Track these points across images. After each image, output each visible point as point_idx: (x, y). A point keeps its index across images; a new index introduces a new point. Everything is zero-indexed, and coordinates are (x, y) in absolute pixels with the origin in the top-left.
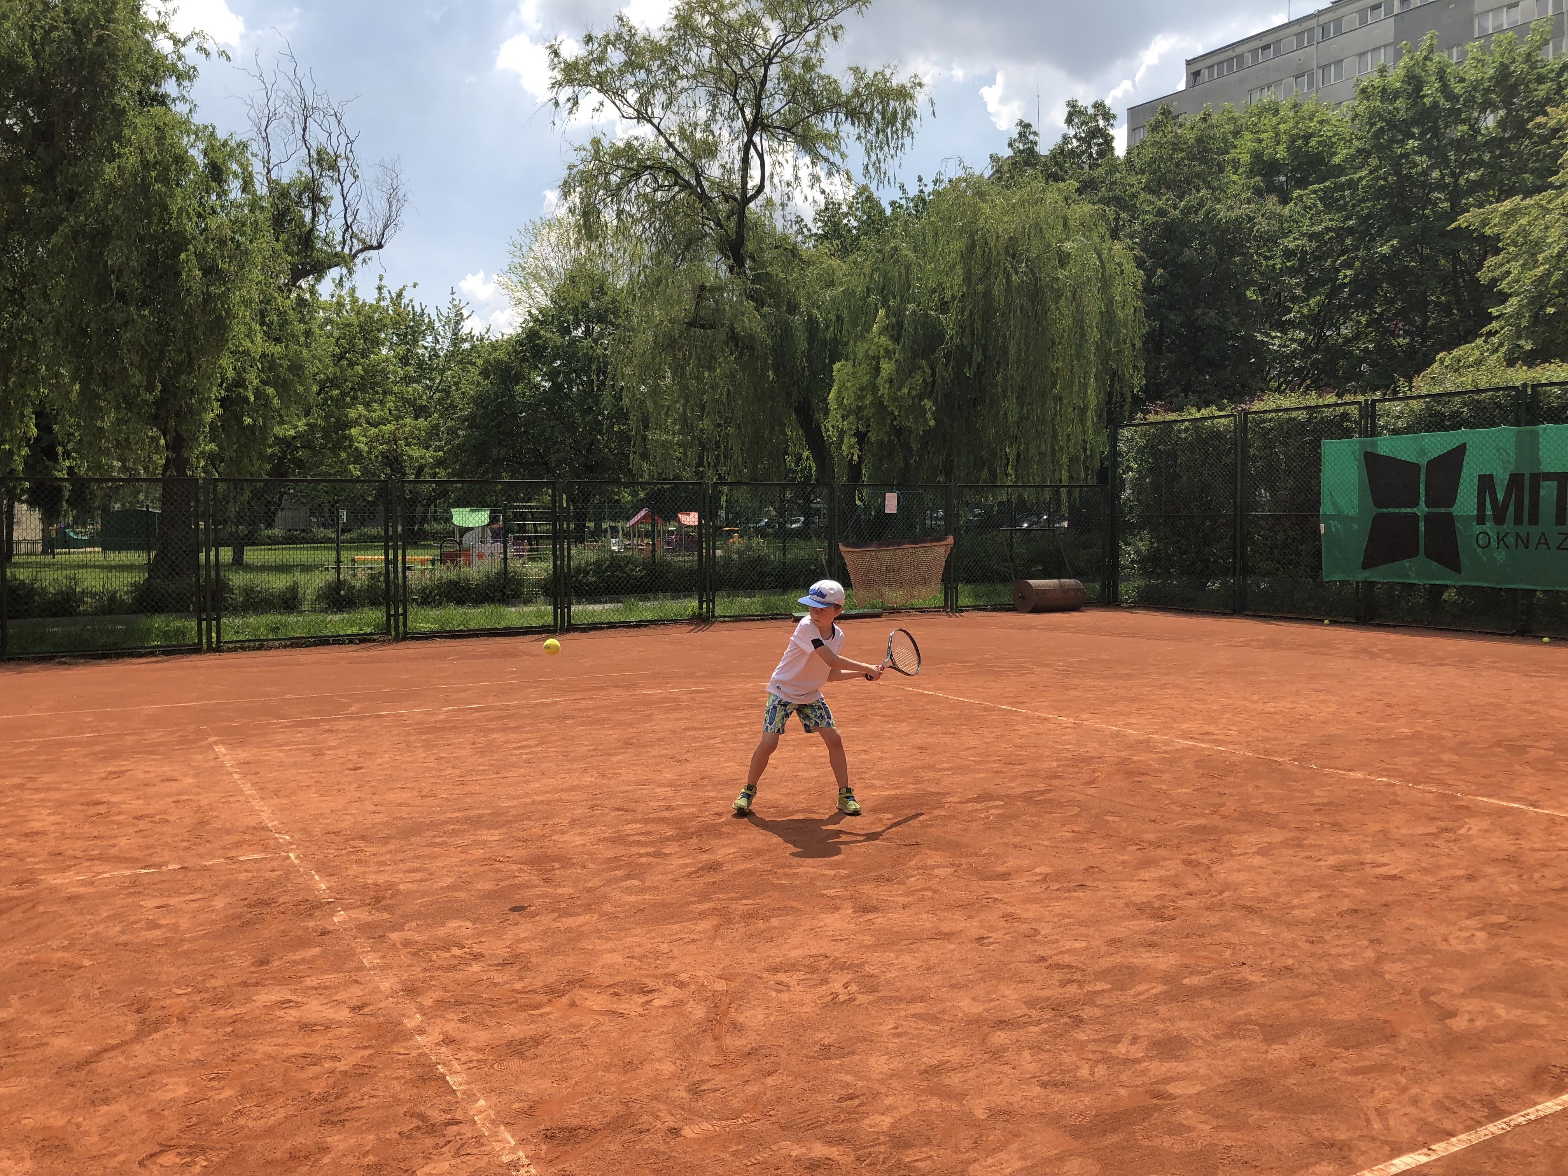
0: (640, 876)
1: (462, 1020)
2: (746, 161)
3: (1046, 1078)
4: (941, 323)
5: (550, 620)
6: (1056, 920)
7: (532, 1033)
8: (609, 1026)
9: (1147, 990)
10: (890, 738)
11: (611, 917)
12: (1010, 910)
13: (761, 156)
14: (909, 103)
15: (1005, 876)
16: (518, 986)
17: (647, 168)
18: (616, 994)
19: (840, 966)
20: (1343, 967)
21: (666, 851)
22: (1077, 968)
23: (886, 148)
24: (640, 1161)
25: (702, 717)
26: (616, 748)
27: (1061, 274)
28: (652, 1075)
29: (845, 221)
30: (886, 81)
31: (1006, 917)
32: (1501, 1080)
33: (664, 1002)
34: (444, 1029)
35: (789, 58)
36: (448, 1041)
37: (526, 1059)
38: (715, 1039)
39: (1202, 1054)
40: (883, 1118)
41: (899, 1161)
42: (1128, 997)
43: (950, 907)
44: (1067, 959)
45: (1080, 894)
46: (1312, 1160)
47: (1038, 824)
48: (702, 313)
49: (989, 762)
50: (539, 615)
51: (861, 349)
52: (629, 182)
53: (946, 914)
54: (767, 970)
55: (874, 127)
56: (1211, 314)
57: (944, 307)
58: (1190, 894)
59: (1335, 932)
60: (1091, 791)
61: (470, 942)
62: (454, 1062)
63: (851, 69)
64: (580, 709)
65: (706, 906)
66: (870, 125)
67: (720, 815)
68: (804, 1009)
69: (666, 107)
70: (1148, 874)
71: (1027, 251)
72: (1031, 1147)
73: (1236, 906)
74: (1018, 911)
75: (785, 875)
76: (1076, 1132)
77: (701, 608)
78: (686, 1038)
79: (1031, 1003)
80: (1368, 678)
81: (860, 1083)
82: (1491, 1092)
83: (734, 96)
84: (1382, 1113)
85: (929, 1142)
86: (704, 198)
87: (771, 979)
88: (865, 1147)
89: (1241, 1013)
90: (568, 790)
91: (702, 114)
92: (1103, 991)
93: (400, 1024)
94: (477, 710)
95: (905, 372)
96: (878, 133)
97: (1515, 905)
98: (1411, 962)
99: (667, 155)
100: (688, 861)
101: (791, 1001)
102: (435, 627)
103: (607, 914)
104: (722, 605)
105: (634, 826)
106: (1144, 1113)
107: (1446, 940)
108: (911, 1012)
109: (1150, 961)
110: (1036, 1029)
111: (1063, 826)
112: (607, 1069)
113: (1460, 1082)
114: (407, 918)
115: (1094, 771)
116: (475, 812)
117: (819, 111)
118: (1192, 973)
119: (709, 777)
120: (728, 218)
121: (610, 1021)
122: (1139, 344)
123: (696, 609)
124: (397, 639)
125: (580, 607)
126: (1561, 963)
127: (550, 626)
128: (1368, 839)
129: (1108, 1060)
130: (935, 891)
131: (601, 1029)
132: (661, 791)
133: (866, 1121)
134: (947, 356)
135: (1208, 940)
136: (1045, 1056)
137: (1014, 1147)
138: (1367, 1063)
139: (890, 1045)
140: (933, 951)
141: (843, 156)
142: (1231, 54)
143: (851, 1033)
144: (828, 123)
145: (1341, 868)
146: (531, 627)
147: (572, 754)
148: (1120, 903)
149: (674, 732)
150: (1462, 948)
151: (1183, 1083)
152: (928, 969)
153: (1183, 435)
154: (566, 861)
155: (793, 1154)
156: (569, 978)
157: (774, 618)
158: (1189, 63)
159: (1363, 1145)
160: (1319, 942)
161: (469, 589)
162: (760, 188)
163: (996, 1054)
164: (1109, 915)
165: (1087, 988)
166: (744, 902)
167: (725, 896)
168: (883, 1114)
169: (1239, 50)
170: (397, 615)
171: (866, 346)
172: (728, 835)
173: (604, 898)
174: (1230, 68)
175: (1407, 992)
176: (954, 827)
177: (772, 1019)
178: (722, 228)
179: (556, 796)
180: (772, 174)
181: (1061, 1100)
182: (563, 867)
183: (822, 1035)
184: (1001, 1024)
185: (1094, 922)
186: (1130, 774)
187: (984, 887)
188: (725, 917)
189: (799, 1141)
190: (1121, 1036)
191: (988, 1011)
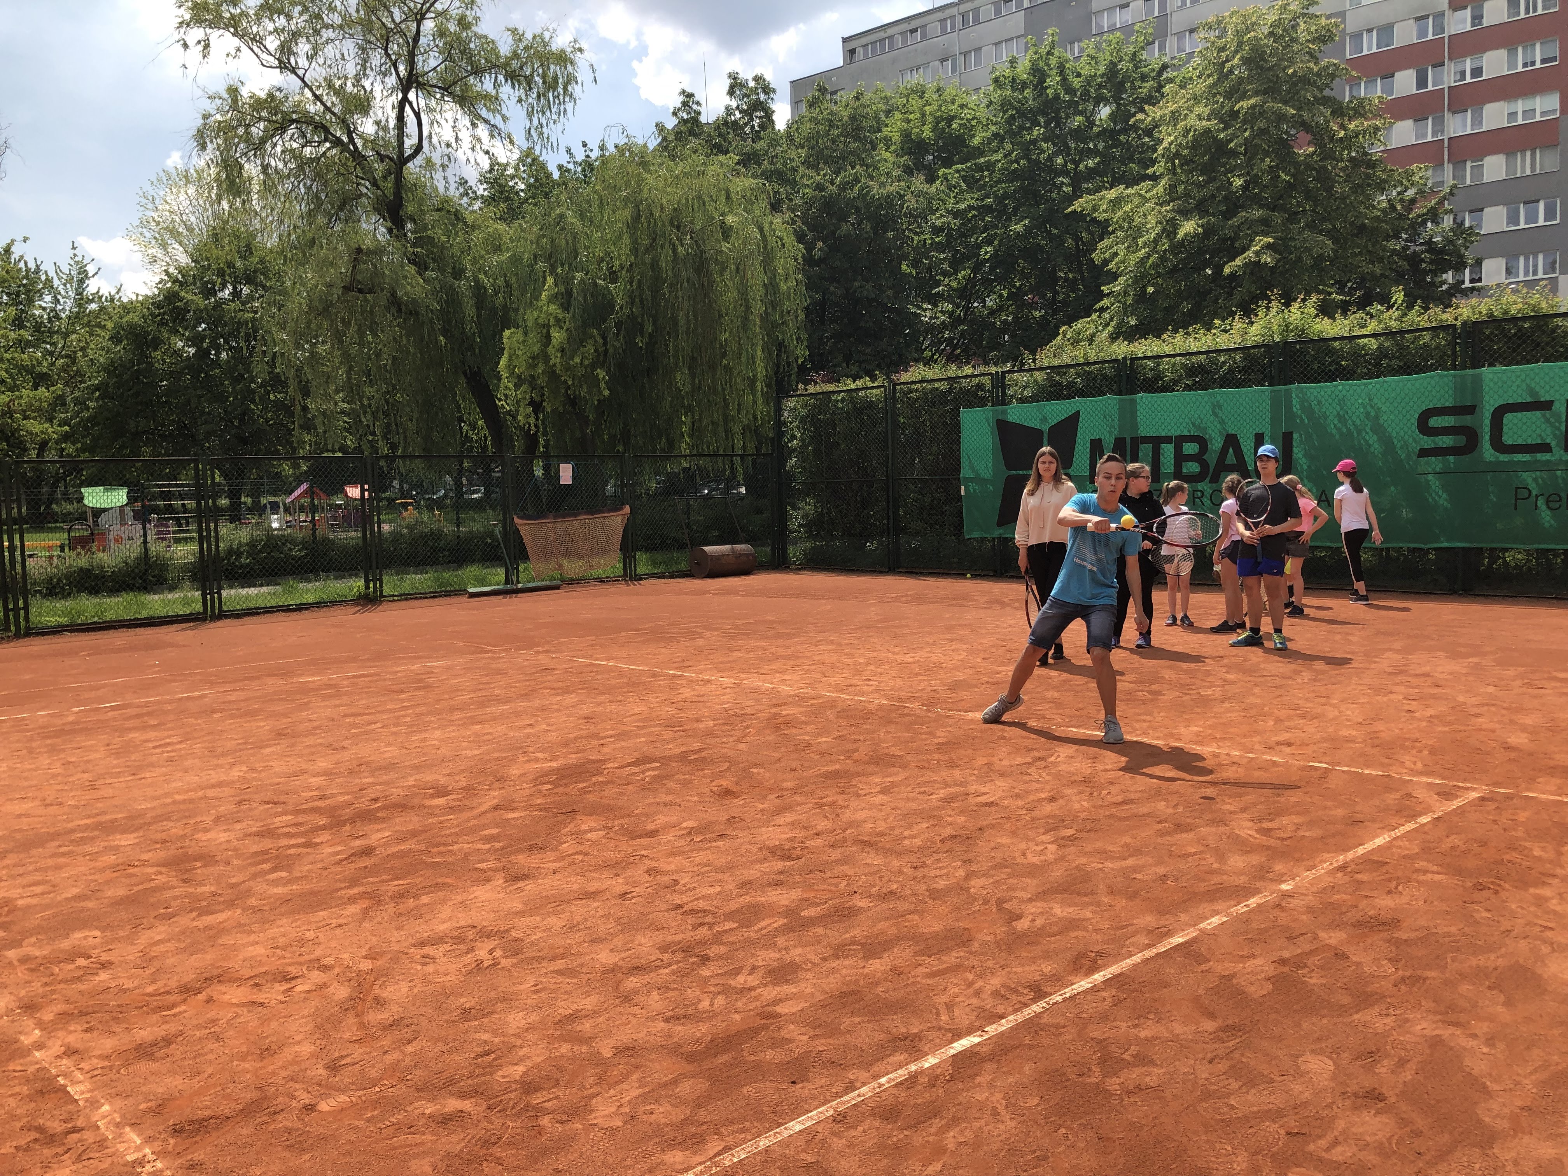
0: (289, 868)
1: (86, 1030)
2: (401, 118)
3: (670, 1014)
4: (610, 292)
5: (198, 607)
6: (696, 869)
7: (163, 1033)
8: (246, 1015)
9: (769, 925)
10: (558, 710)
11: (255, 910)
12: (654, 864)
13: (418, 115)
14: (570, 68)
15: (653, 834)
16: (150, 989)
17: (293, 121)
18: (257, 985)
19: (485, 934)
20: (937, 886)
21: (318, 840)
22: (709, 911)
23: (548, 113)
24: (273, 1141)
25: (364, 702)
26: (268, 740)
27: (725, 246)
28: (289, 1058)
29: (511, 184)
30: (545, 44)
31: (650, 871)
32: (1047, 968)
33: (306, 987)
34: (67, 1040)
35: (443, 14)
36: (70, 1052)
37: (156, 1060)
38: (357, 1016)
39: (810, 975)
40: (516, 1068)
41: (528, 1105)
42: (751, 933)
43: (598, 868)
44: (702, 904)
45: (720, 843)
46: (888, 1053)
47: (690, 782)
48: (360, 278)
49: (651, 726)
50: (186, 602)
51: (531, 316)
52: (273, 136)
53: (594, 875)
54: (414, 945)
55: (535, 91)
56: (869, 286)
57: (613, 276)
58: (817, 834)
59: (936, 856)
60: (742, 746)
61: (97, 951)
62: (76, 1072)
63: (509, 30)
64: (230, 702)
65: (356, 890)
66: (530, 89)
67: (376, 800)
68: (449, 978)
69: (310, 58)
70: (782, 819)
71: (691, 222)
72: (650, 1076)
73: (856, 842)
74: (663, 866)
75: (440, 853)
76: (691, 1058)
77: (367, 587)
78: (328, 1019)
79: (664, 949)
80: (997, 626)
81: (497, 1040)
82: (1039, 978)
83: (386, 50)
84: (949, 1007)
85: (557, 1084)
86: (357, 155)
87: (417, 953)
88: (497, 1096)
89: (848, 936)
90: (213, 786)
91: (351, 69)
92: (732, 930)
93: (17, 1041)
94: (112, 708)
95: (576, 341)
96: (539, 97)
97: (1083, 820)
98: (993, 876)
99: (314, 108)
100: (339, 848)
101: (436, 972)
102: (64, 620)
103: (253, 908)
104: (390, 584)
105: (284, 818)
106: (754, 1032)
107: (1024, 855)
108: (552, 969)
109: (775, 899)
110: (666, 971)
111: (712, 781)
112: (243, 1058)
113: (1016, 973)
114: (26, 934)
115: (747, 727)
116: (108, 817)
117: (477, 72)
118: (810, 906)
119: (367, 764)
120: (385, 178)
121: (249, 1012)
122: (802, 316)
123: (363, 589)
124: (18, 636)
125: (233, 592)
126: (1111, 865)
127: (199, 613)
128: (976, 772)
129: (726, 990)
130: (586, 854)
131: (240, 1020)
132: (315, 781)
133: (500, 1073)
134: (618, 325)
135: (828, 874)
136: (671, 994)
137: (635, 1077)
138: (945, 966)
139: (529, 1002)
140: (578, 911)
141: (505, 119)
142: (882, 35)
143: (493, 995)
144: (487, 84)
145: (948, 800)
146: (178, 616)
147: (219, 750)
148: (755, 848)
149: (333, 720)
150: (1035, 860)
151: (790, 1003)
152: (571, 928)
153: (840, 405)
154: (208, 859)
155: (427, 1112)
156: (208, 975)
157: (447, 594)
158: (845, 40)
159: (930, 1035)
160: (922, 867)
161: (104, 577)
162: (419, 148)
163: (627, 998)
164: (744, 859)
165: (717, 929)
166: (395, 883)
167: (377, 879)
168: (516, 1064)
169: (890, 32)
170: (16, 609)
171: (535, 314)
172: (383, 820)
173: (249, 893)
174: (883, 47)
175: (986, 902)
176: (610, 791)
177: (416, 990)
178: (378, 188)
179: (200, 794)
180: (430, 134)
181: (681, 1030)
182: (205, 866)
183: (463, 1000)
184: (635, 970)
185: (730, 868)
186: (777, 728)
187: (632, 846)
188: (375, 899)
189: (433, 1099)
190: (742, 968)
191: (623, 959)
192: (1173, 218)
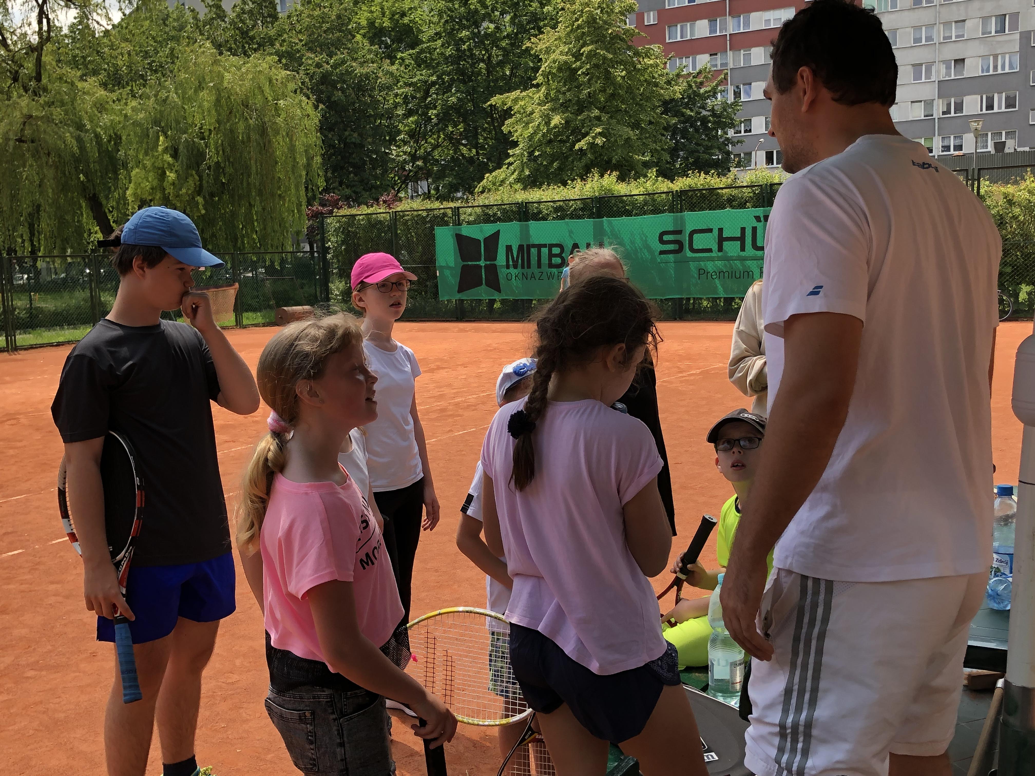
13: (48, 17)
27: (278, 120)
48: (26, 133)
51: (149, 161)
71: (255, 103)
95: (182, 178)
122: (320, 160)
127: (4, 348)
153: (362, 223)
171: (153, 160)
192: (548, 114)
